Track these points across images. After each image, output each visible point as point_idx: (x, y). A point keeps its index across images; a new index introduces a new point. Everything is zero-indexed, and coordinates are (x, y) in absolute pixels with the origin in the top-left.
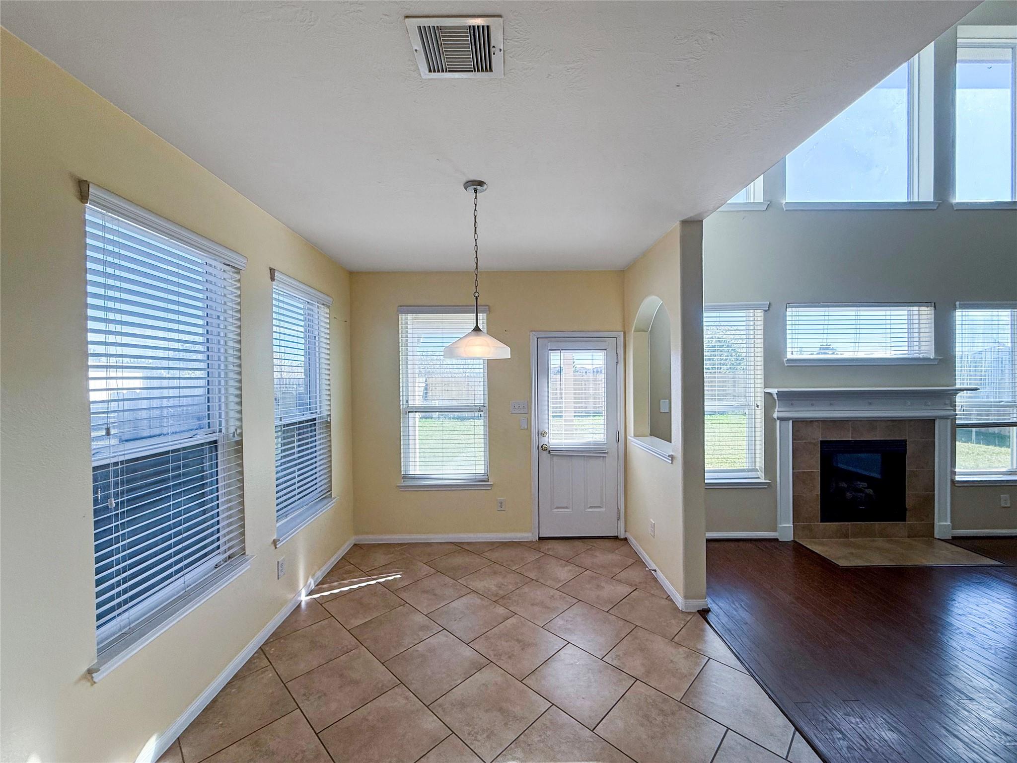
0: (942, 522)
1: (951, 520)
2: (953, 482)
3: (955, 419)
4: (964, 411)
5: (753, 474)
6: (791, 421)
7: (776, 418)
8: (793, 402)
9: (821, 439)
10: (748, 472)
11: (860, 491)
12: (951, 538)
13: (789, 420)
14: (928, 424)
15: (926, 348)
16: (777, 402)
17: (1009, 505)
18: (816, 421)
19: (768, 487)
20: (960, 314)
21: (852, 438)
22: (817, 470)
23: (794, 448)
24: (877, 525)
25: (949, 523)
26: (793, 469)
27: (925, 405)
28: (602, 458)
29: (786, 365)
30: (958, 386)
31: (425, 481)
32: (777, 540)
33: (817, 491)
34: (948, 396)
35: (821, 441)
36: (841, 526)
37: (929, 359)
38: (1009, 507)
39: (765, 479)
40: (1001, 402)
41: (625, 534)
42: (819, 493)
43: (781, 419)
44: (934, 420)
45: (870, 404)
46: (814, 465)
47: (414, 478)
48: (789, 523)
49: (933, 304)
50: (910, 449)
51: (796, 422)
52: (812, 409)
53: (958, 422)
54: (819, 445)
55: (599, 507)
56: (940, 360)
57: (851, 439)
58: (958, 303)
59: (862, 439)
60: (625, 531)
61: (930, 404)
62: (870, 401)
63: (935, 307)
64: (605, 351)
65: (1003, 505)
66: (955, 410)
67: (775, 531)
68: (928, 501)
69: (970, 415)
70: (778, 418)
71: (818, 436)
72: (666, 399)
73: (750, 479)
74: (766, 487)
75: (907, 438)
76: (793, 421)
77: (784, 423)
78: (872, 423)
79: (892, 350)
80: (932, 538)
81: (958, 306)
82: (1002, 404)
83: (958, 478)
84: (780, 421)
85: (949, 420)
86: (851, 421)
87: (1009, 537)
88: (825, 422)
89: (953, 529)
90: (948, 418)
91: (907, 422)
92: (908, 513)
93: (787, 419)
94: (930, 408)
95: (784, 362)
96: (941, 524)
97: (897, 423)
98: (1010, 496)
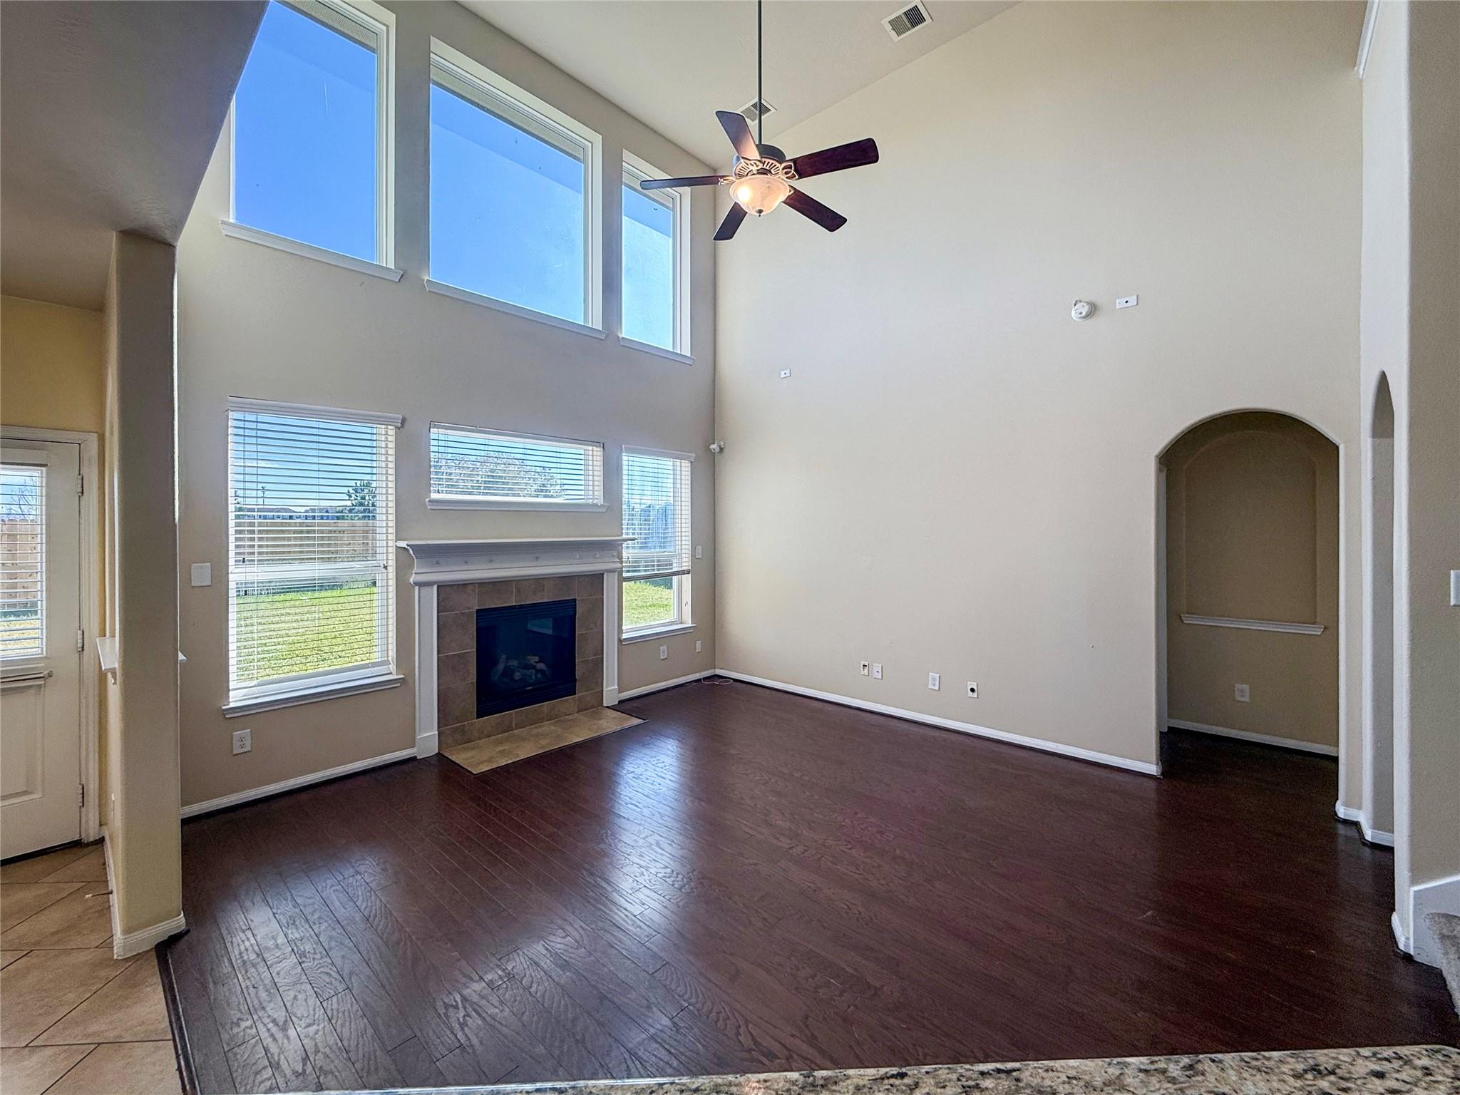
0: (610, 686)
1: (616, 683)
3: (622, 572)
4: (630, 563)
5: (382, 669)
6: (435, 587)
7: (412, 583)
8: (438, 559)
9: (478, 608)
10: (374, 667)
11: (533, 667)
12: (617, 703)
13: (432, 585)
14: (596, 580)
15: (596, 496)
16: (416, 560)
17: (666, 657)
18: (471, 583)
19: (402, 686)
21: (516, 602)
22: (473, 650)
23: (440, 622)
24: (545, 706)
25: (617, 687)
26: (439, 652)
27: (595, 558)
28: (32, 691)
29: (429, 507)
30: (624, 536)
32: (414, 759)
33: (473, 677)
34: (610, 547)
35: (477, 610)
36: (502, 717)
37: (596, 505)
38: (666, 659)
39: (397, 675)
40: (665, 552)
41: (100, 830)
42: (475, 680)
43: (421, 585)
44: (603, 574)
46: (468, 644)
48: (431, 732)
49: (600, 444)
50: (580, 609)
51: (442, 587)
52: (465, 567)
53: (625, 575)
54: (475, 616)
55: (25, 793)
56: (611, 505)
57: (514, 604)
58: (623, 446)
59: (525, 603)
60: (101, 825)
61: (598, 556)
62: (537, 555)
63: (603, 448)
64: (44, 469)
65: (662, 658)
66: (622, 562)
67: (412, 746)
68: (597, 665)
69: (639, 566)
70: (416, 584)
71: (474, 603)
72: (204, 562)
73: (379, 677)
74: (399, 685)
75: (576, 597)
76: (438, 586)
77: (425, 590)
78: (538, 582)
80: (600, 708)
81: (624, 450)
82: (665, 553)
83: (625, 636)
84: (420, 586)
85: (616, 573)
86: (515, 581)
87: (667, 689)
88: (482, 585)
89: (620, 692)
90: (615, 572)
91: (576, 578)
92: (578, 684)
93: (429, 584)
94: (597, 560)
95: (428, 504)
96: (609, 689)
97: (566, 579)
98: (667, 647)
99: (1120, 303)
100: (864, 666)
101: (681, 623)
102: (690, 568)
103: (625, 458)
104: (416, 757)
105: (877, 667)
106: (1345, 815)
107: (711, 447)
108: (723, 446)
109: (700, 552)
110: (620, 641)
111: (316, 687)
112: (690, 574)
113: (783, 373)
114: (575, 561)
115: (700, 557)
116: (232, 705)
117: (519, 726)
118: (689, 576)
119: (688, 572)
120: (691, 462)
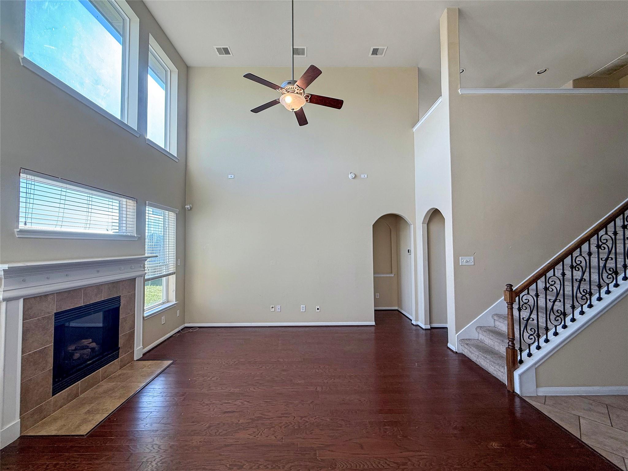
0: (138, 347)
1: (142, 343)
3: (145, 276)
4: (148, 270)
6: (21, 301)
7: (2, 299)
8: (25, 278)
11: (87, 347)
12: (142, 356)
13: (20, 299)
14: (133, 282)
15: (131, 229)
16: (4, 281)
18: (50, 294)
21: (83, 303)
22: (51, 345)
23: (25, 328)
24: (101, 371)
25: (142, 346)
26: (23, 352)
27: (131, 269)
29: (17, 237)
30: (146, 255)
33: (50, 365)
34: (142, 262)
35: (55, 313)
36: (71, 389)
37: (132, 236)
42: (51, 367)
43: (9, 300)
44: (135, 278)
46: (48, 341)
48: (14, 420)
49: (136, 199)
50: (122, 302)
51: (26, 300)
53: (146, 278)
54: (53, 318)
56: (139, 237)
57: (82, 305)
58: (147, 202)
59: (91, 303)
61: (133, 268)
63: (137, 202)
65: (163, 323)
66: (145, 270)
68: (131, 336)
71: (53, 308)
75: (121, 295)
76: (24, 299)
77: (13, 304)
78: (99, 287)
79: (113, 228)
80: (133, 361)
81: (147, 204)
83: (145, 315)
84: (7, 301)
86: (83, 288)
87: (165, 341)
88: (60, 294)
89: (143, 349)
90: (142, 276)
91: (121, 282)
92: (120, 351)
93: (17, 298)
94: (133, 270)
95: (16, 233)
96: (138, 349)
97: (115, 284)
98: (164, 317)
99: (362, 176)
100: (273, 307)
101: (169, 302)
102: (175, 271)
103: (147, 209)
105: (279, 307)
106: (416, 323)
107: (186, 207)
108: (191, 207)
109: (179, 262)
110: (143, 318)
112: (175, 275)
113: (230, 176)
115: (179, 265)
117: (82, 392)
118: (174, 276)
119: (174, 273)
120: (176, 214)
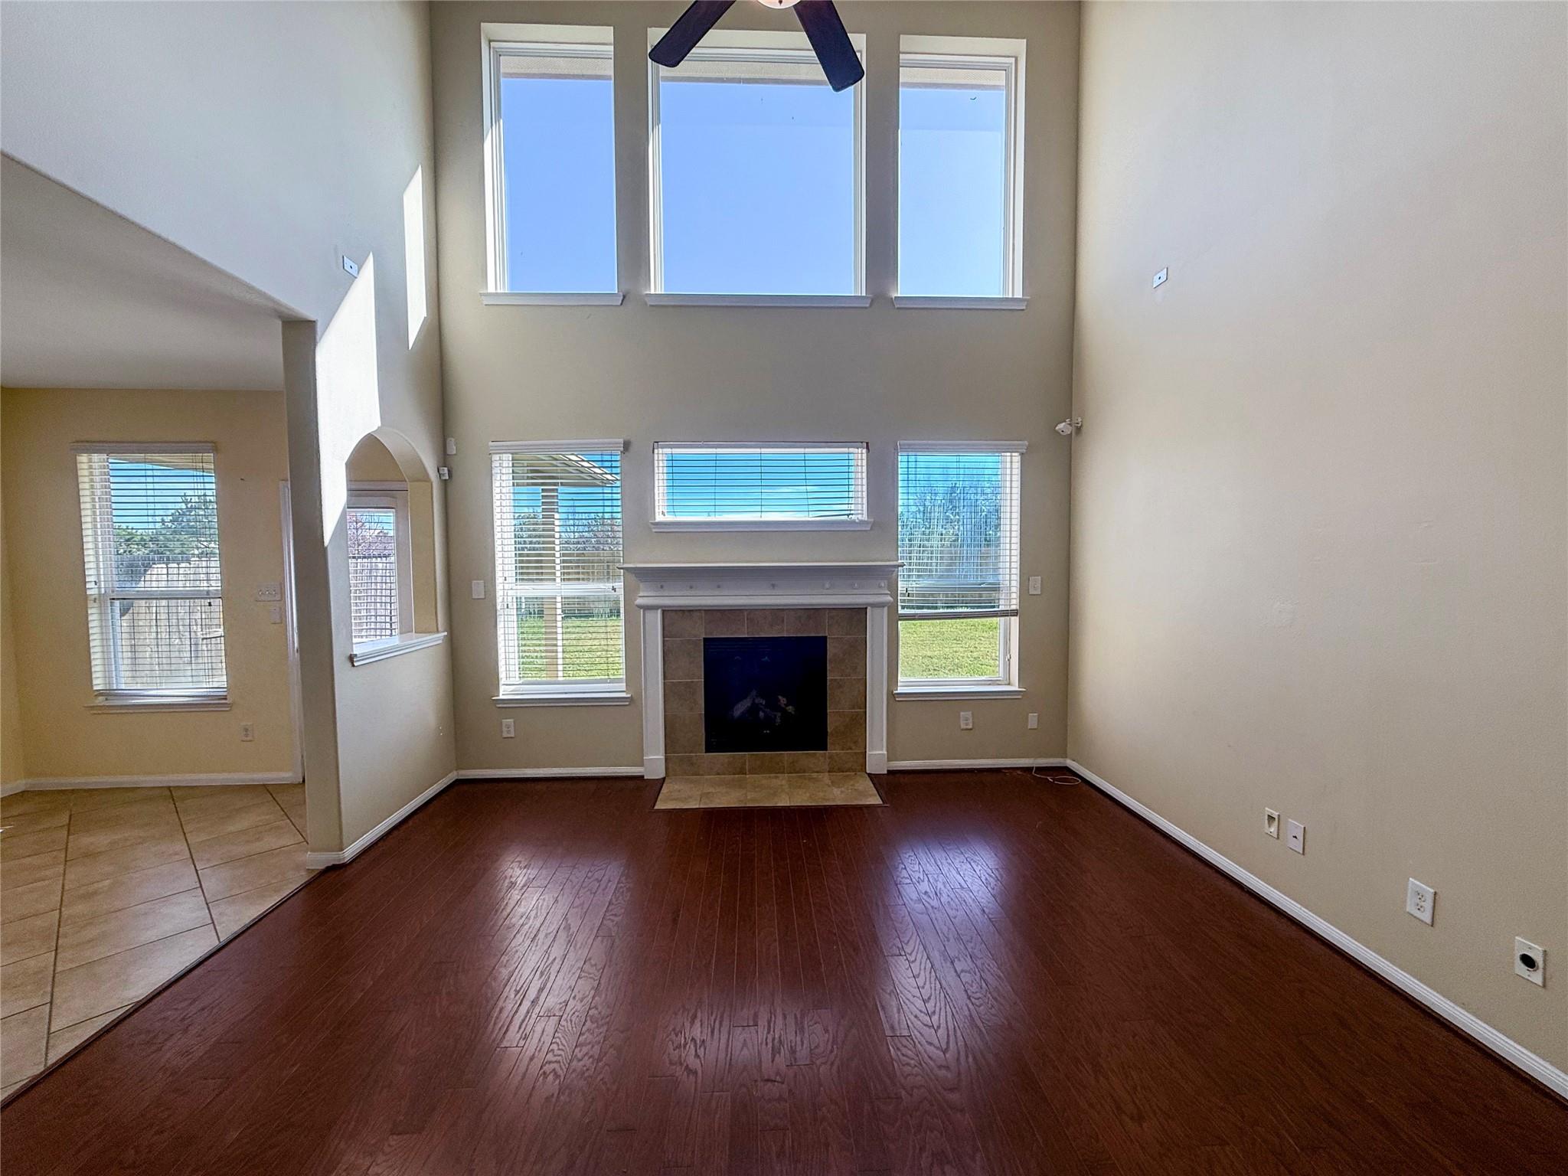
0: (876, 750)
1: (887, 747)
2: (892, 696)
3: (896, 607)
4: (908, 596)
5: (613, 686)
6: (659, 611)
7: (639, 606)
8: (663, 584)
9: (704, 636)
10: (610, 683)
12: (886, 772)
13: (658, 609)
14: (857, 615)
16: (640, 583)
17: (970, 727)
18: (697, 610)
19: (631, 704)
20: (905, 459)
21: (748, 633)
22: (700, 680)
23: (666, 648)
24: (786, 756)
25: (886, 753)
26: (665, 678)
27: (854, 588)
29: (654, 530)
31: (133, 699)
32: (641, 778)
33: (700, 708)
34: (885, 575)
35: (704, 639)
36: (734, 757)
37: (859, 523)
38: (971, 729)
40: (983, 583)
42: (703, 712)
43: (647, 608)
44: (866, 608)
45: (773, 586)
46: (695, 673)
47: (116, 695)
48: (658, 755)
49: (865, 444)
50: (832, 650)
51: (666, 612)
52: (690, 592)
53: (900, 611)
54: (702, 643)
56: (874, 523)
57: (747, 636)
58: (900, 443)
59: (763, 635)
62: (774, 582)
63: (868, 448)
64: (393, 510)
65: (963, 726)
67: (642, 765)
68: (858, 722)
69: (931, 601)
70: (642, 607)
71: (700, 632)
73: (612, 693)
74: (627, 703)
75: (827, 634)
76: (662, 611)
77: (650, 615)
78: (777, 613)
80: (863, 773)
81: (902, 447)
82: (982, 586)
83: (900, 690)
84: (644, 610)
85: (886, 609)
86: (747, 610)
87: (969, 770)
88: (711, 612)
89: (889, 760)
90: (888, 607)
91: (827, 611)
92: (830, 738)
93: (654, 608)
94: (855, 591)
95: (652, 525)
96: (874, 752)
97: (814, 613)
98: (973, 714)
100: (1271, 818)
101: (1009, 684)
102: (1021, 608)
103: (901, 458)
104: (643, 776)
105: (1295, 826)
107: (1058, 428)
108: (1079, 427)
111: (566, 693)
112: (1019, 618)
114: (825, 591)
116: (501, 697)
117: (753, 771)
118: (1016, 620)
119: (1014, 613)
120: (1023, 455)
